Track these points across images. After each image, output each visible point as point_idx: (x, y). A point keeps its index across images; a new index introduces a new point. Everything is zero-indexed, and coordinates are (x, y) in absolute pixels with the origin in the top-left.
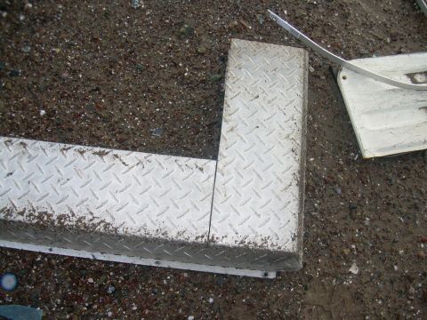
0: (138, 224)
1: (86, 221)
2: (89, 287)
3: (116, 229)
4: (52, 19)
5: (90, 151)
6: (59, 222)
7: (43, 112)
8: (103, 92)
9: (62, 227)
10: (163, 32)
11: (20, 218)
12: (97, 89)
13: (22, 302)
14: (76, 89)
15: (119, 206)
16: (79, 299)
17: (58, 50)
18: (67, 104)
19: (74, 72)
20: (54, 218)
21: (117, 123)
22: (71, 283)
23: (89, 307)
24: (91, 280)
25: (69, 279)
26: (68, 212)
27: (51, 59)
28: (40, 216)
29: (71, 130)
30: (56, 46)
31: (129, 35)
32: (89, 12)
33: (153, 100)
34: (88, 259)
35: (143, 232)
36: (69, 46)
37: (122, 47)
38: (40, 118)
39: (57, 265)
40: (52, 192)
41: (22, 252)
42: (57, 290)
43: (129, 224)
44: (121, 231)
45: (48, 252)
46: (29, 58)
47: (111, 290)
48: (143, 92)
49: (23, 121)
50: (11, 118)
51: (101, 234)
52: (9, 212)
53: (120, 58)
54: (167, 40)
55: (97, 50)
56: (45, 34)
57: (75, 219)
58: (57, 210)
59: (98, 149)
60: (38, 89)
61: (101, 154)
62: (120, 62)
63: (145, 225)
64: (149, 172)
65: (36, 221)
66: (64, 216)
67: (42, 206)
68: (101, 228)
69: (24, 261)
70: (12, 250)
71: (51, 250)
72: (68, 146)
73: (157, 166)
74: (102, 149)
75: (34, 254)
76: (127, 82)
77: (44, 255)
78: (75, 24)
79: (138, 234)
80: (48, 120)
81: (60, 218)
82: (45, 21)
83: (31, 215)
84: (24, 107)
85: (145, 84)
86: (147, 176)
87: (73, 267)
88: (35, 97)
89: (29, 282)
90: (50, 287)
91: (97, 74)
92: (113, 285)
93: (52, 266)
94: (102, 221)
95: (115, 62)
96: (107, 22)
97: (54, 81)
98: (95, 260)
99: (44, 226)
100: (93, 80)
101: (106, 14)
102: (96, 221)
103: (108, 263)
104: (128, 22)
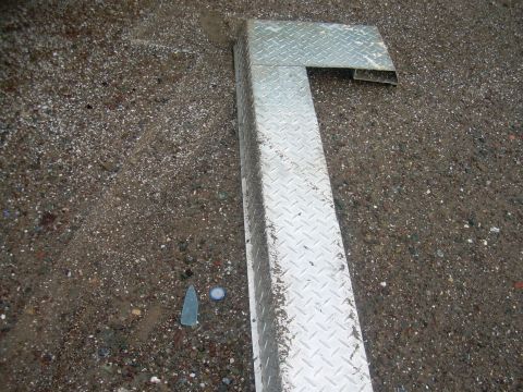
0: (294, 381)
1: (285, 334)
2: (224, 361)
3: (284, 361)
4: (480, 266)
5: (355, 322)
6: (278, 312)
7: (384, 284)
8: (425, 331)
9: (275, 315)
10: (516, 369)
11: (274, 280)
12: (426, 325)
13: (201, 307)
14: (418, 306)
15: (308, 360)
16: (212, 354)
17: (451, 279)
18: (400, 303)
19: (435, 300)
20: (282, 307)
21: (398, 351)
22: (226, 344)
23: (206, 365)
24: (232, 361)
25: (229, 342)
26: (289, 318)
27: (440, 276)
28: (279, 296)
29: (376, 312)
30: (454, 277)
31: (497, 338)
32: (504, 295)
33: (436, 380)
34: (252, 355)
35: (286, 386)
36: (460, 288)
37: (481, 335)
38: (378, 283)
39: (241, 330)
40: (305, 300)
41: (247, 299)
42: (217, 334)
43: (292, 373)
44: (282, 366)
45: (252, 318)
46: (433, 259)
47: (226, 380)
48: (441, 368)
49: (369, 270)
50: (369, 261)
51: (276, 351)
52: (277, 270)
53: (469, 337)
54: (509, 375)
55: (467, 314)
56: (463, 264)
57: (285, 324)
58: (289, 308)
59: (359, 329)
60: (405, 274)
61: (355, 333)
62: (463, 338)
63: (294, 387)
64: (351, 380)
65: (274, 292)
66: (285, 314)
67: (290, 294)
68: (281, 348)
69: (239, 302)
70: (247, 291)
71: (254, 321)
72: (354, 303)
73: (359, 386)
74: (360, 333)
75: (247, 308)
76: (445, 350)
77: (248, 317)
78: (485, 286)
79: (284, 382)
80: (378, 291)
81: (282, 311)
82: (475, 260)
83: (279, 288)
84: (384, 268)
85: (451, 367)
86: (345, 379)
87: (242, 343)
88: (397, 274)
89: (221, 310)
90: (219, 328)
91: (442, 321)
92: (231, 382)
93: (239, 326)
94: (288, 348)
95: (462, 334)
96: (502, 314)
97: (419, 286)
98: (253, 361)
99: (272, 301)
100: (434, 319)
101: (510, 311)
102: (287, 342)
103: (252, 373)
104: (511, 333)
